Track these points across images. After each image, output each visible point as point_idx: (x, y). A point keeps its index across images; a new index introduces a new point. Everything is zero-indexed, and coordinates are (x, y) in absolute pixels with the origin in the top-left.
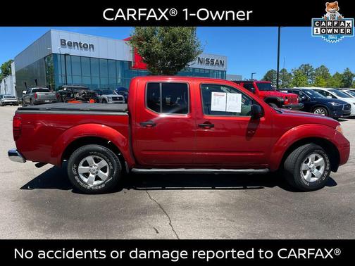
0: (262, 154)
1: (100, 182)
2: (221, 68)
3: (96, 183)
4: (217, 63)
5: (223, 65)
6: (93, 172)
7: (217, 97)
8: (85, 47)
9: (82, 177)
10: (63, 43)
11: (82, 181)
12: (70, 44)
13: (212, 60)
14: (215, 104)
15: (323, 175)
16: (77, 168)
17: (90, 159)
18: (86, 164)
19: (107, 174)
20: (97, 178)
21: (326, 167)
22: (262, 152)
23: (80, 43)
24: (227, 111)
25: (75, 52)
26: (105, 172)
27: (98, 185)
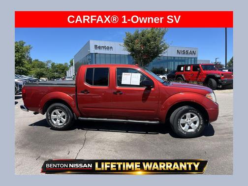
0: (153, 112)
1: (62, 124)
2: (193, 56)
3: (60, 124)
4: (191, 53)
5: (195, 54)
6: (59, 118)
7: (126, 76)
8: (108, 48)
9: (53, 121)
10: (96, 47)
11: (53, 123)
12: (99, 47)
13: (187, 51)
14: (124, 80)
15: (198, 128)
16: (50, 116)
17: (57, 111)
18: (55, 114)
19: (65, 120)
20: (61, 122)
21: (200, 123)
22: (154, 110)
23: (105, 46)
24: (131, 84)
25: (103, 51)
26: (64, 118)
27: (60, 126)
